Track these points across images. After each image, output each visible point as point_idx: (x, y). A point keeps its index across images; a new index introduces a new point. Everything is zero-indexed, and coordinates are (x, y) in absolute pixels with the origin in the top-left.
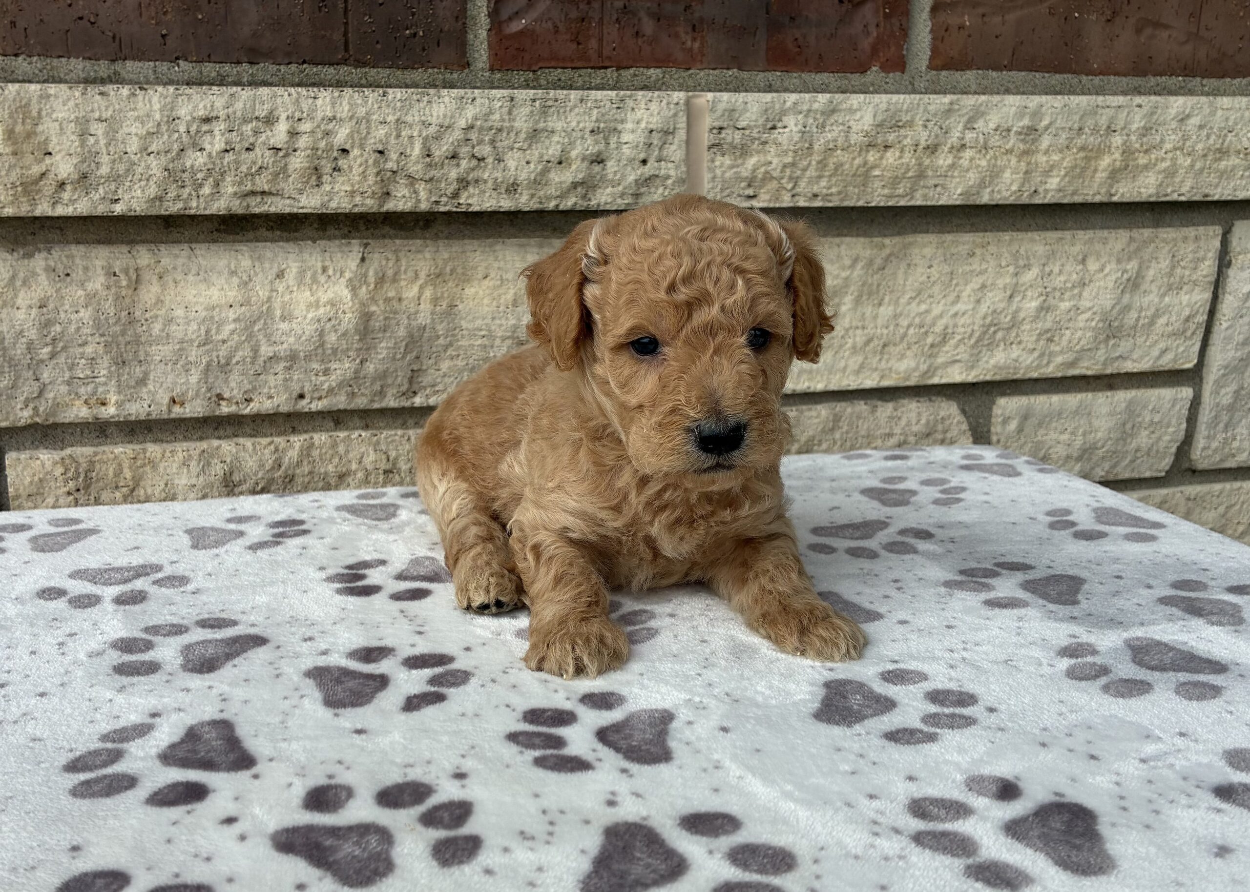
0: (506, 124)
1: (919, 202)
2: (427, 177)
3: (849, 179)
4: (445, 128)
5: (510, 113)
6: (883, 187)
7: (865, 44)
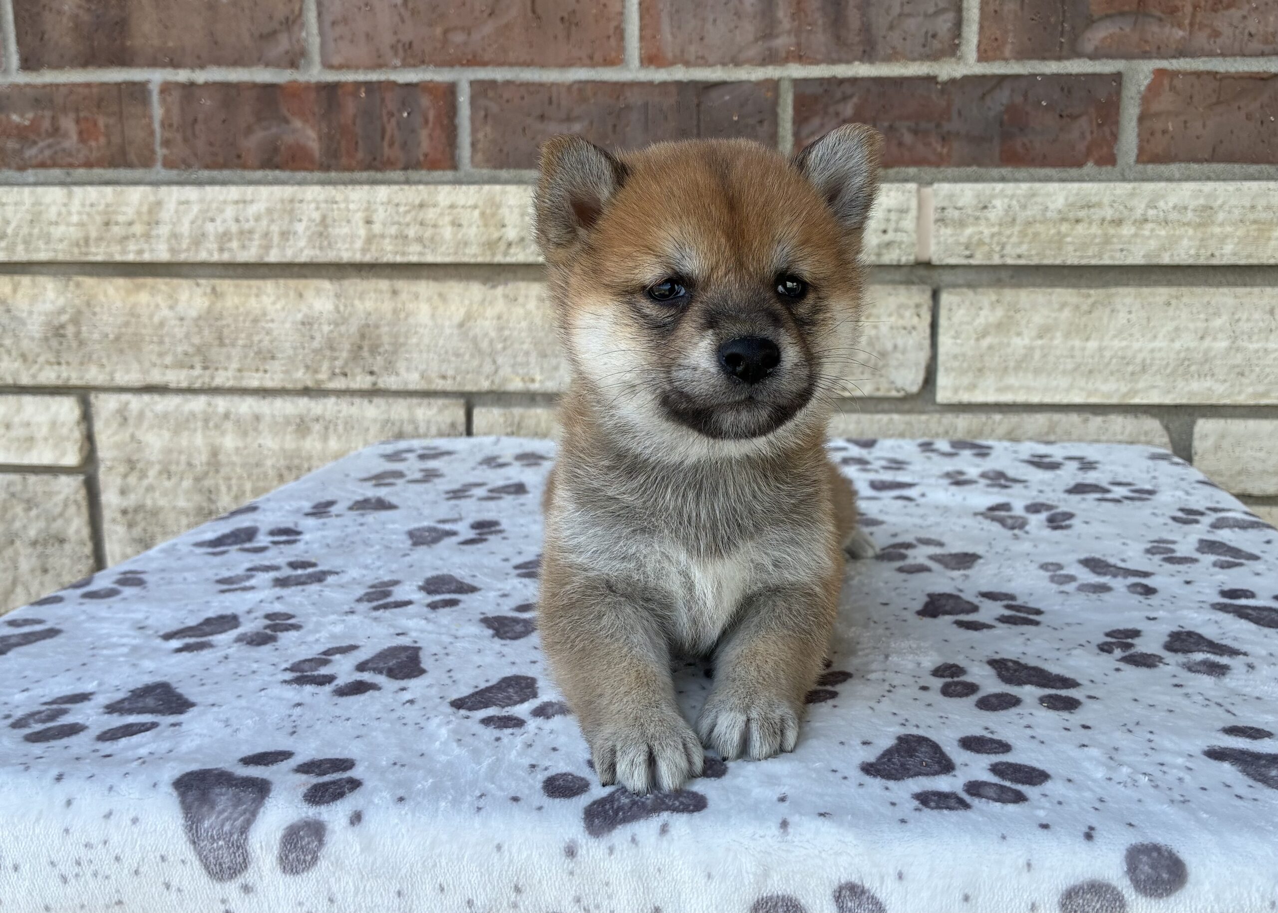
1: (1107, 262)
3: (1046, 244)
6: (1075, 251)
7: (1081, 147)
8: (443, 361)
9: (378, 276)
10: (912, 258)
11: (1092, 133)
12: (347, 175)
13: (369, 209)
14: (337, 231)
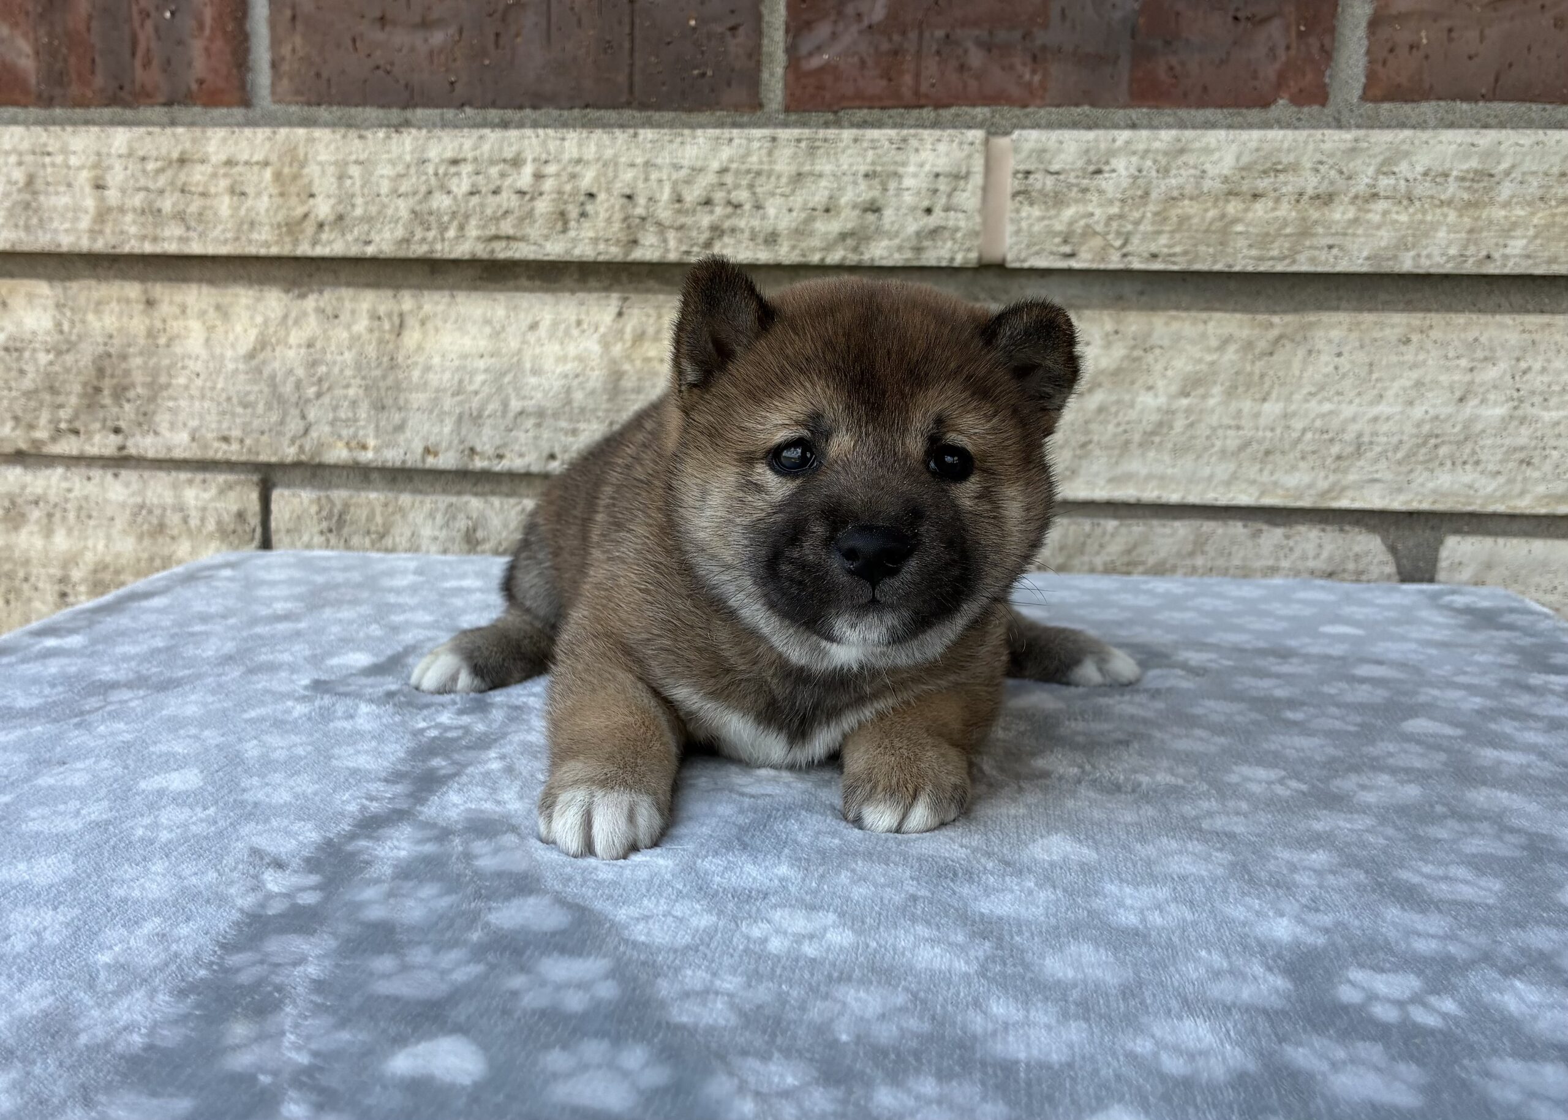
0: (766, 167)
1: (1305, 268)
2: (678, 223)
3: (1199, 236)
4: (698, 170)
5: (770, 153)
6: (1250, 246)
7: (1270, 71)
8: (224, 413)
9: (124, 276)
10: (973, 256)
11: (1288, 48)
12: (79, 112)
13: (99, 165)
14: (53, 200)
